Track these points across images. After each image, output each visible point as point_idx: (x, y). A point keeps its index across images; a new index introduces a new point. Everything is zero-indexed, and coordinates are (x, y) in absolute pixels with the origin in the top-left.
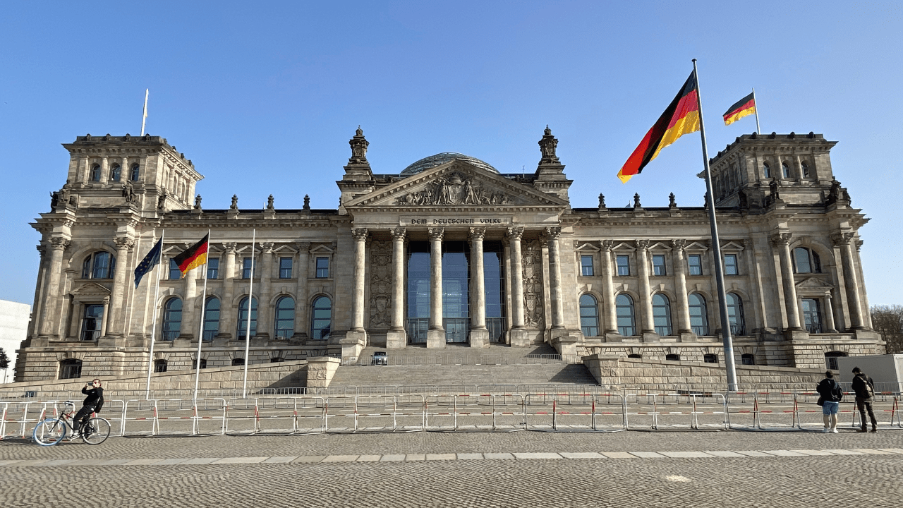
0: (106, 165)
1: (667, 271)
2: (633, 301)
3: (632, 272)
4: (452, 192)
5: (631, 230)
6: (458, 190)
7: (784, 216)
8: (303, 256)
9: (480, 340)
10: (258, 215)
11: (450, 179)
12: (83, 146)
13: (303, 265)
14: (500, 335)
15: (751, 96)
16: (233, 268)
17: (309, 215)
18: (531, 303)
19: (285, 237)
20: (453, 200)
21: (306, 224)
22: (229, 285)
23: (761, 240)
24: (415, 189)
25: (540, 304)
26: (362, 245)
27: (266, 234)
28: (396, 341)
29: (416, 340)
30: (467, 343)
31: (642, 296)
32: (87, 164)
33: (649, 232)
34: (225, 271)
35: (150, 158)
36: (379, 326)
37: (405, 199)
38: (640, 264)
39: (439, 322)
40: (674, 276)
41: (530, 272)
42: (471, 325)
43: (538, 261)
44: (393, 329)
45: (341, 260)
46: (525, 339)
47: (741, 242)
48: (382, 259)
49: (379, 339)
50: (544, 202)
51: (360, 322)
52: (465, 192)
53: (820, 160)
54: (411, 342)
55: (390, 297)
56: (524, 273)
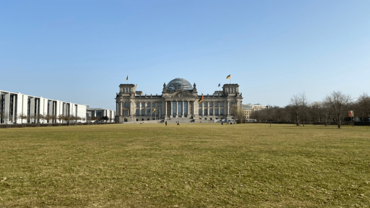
0: (125, 89)
1: (212, 106)
2: (206, 110)
3: (206, 106)
4: (179, 95)
5: (206, 100)
6: (180, 95)
7: (228, 98)
8: (157, 103)
9: (183, 116)
10: (150, 97)
11: (179, 93)
12: (122, 86)
13: (157, 105)
14: (186, 116)
15: (230, 75)
16: (146, 105)
17: (157, 97)
18: (191, 111)
19: (154, 100)
20: (179, 97)
21: (157, 99)
22: (146, 108)
23: (226, 101)
24: (174, 95)
25: (192, 111)
26: (166, 103)
27: (151, 100)
28: (171, 117)
29: (174, 116)
30: (181, 117)
31: (208, 110)
32: (122, 89)
33: (209, 100)
34: (145, 106)
35: (132, 88)
36: (169, 114)
37: (172, 96)
38: (208, 105)
39: (177, 114)
40: (213, 107)
41: (191, 106)
42: (182, 114)
43: (192, 105)
44: (171, 115)
45: (163, 104)
46: (189, 116)
47: (223, 101)
48: (169, 104)
49: (169, 116)
50: (192, 97)
51: (166, 114)
52: (181, 95)
53: (237, 88)
54: (173, 117)
55: (170, 110)
56: (190, 107)
